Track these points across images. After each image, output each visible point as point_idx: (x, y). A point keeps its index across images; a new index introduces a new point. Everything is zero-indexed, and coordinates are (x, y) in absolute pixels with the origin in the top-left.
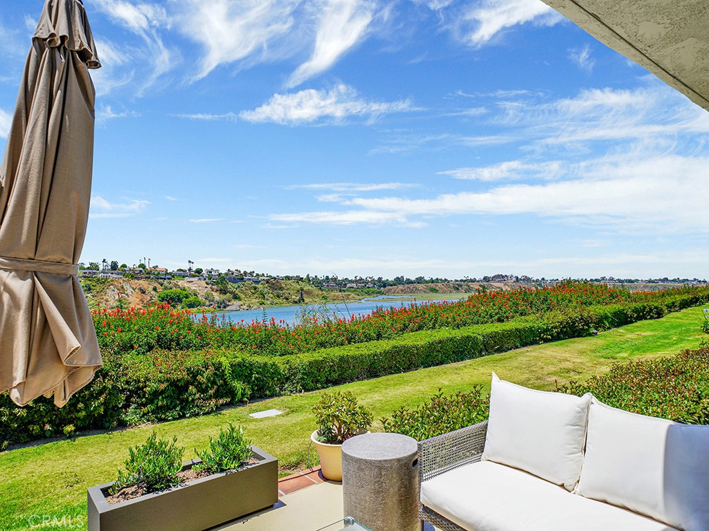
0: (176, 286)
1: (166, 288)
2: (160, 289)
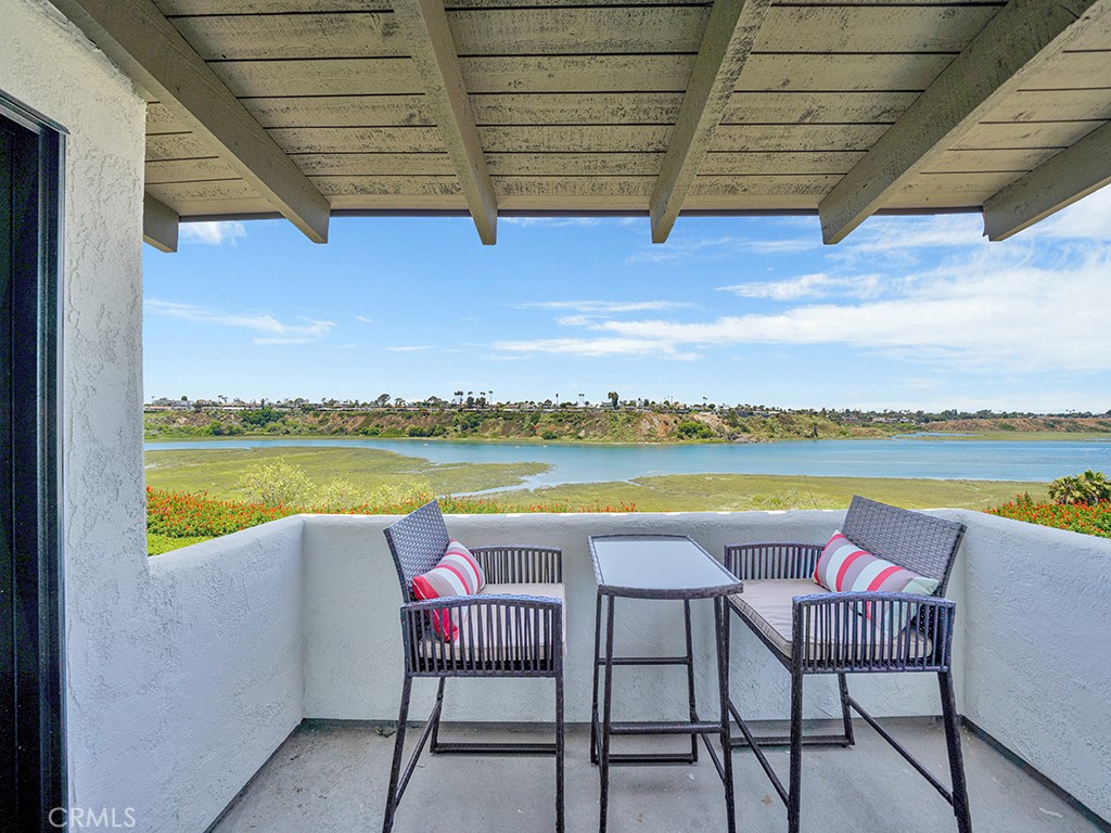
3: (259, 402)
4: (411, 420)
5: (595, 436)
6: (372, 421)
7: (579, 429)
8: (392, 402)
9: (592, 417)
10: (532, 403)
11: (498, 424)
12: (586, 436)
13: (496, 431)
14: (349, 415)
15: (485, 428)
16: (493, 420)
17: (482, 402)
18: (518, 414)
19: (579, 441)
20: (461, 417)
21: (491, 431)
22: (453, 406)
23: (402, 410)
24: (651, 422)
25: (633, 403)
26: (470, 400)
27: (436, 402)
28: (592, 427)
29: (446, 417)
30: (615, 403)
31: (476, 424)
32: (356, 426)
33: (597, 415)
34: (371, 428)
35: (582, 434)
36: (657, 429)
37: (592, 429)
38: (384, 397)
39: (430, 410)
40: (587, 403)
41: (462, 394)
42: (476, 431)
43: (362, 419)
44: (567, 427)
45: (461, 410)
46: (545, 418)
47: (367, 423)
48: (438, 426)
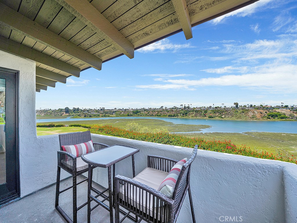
0: (275, 111)
1: (271, 112)
2: (268, 112)
3: (136, 109)
4: (169, 113)
5: (228, 117)
6: (159, 113)
7: (222, 115)
8: (164, 108)
9: (226, 111)
10: (204, 107)
11: (193, 113)
12: (225, 117)
13: (193, 115)
14: (154, 111)
15: (189, 115)
16: (192, 112)
17: (188, 107)
18: (200, 111)
19: (222, 119)
20: (182, 112)
21: (191, 115)
22: (180, 109)
23: (166, 110)
24: (254, 112)
25: (245, 106)
26: (185, 107)
27: (175, 108)
28: (227, 114)
29: (178, 112)
30: (237, 106)
31: (187, 113)
32: (156, 114)
33: (230, 110)
34: (159, 114)
35: (223, 116)
36: (257, 115)
37: (227, 115)
38: (162, 107)
39: (174, 110)
40: (225, 107)
41: (182, 105)
42: (187, 115)
43: (157, 112)
44: (217, 114)
45: (182, 110)
46: (209, 111)
47: (158, 113)
48: (176, 114)
